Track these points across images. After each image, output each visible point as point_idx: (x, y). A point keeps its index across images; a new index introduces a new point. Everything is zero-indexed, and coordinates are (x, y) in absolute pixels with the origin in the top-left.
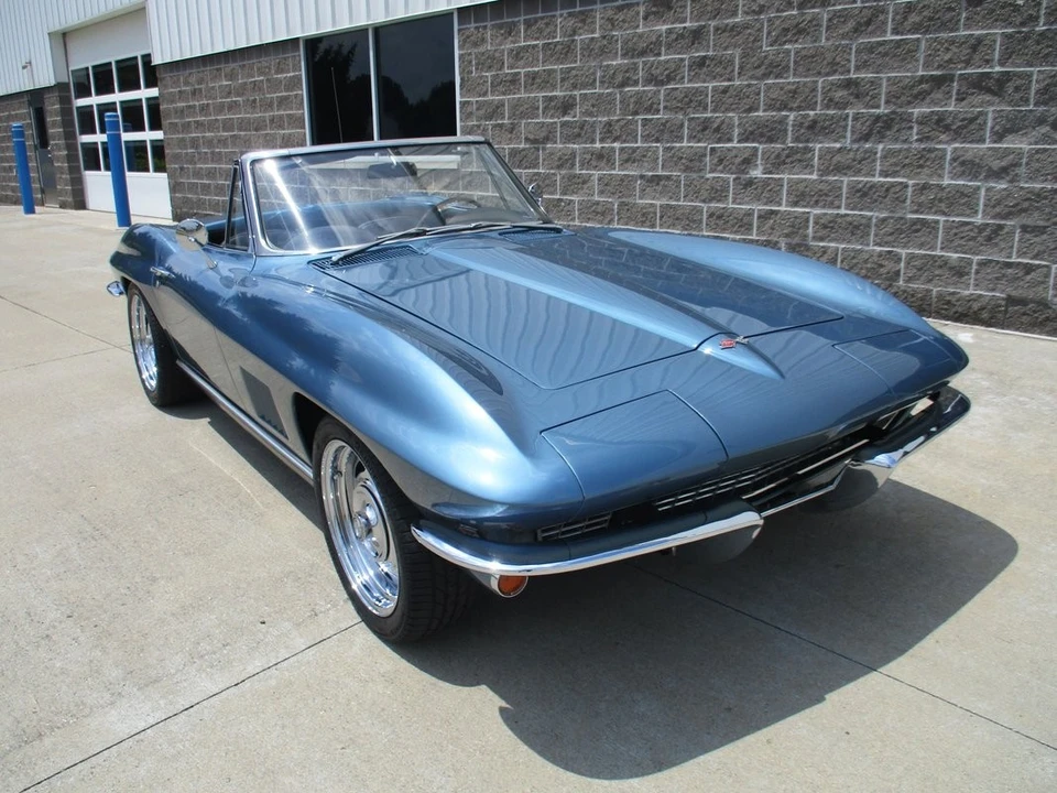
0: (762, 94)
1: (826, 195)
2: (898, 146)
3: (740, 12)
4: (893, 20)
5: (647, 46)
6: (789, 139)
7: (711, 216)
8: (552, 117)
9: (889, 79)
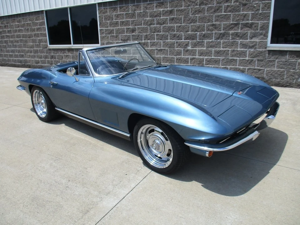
0: (190, 28)
1: (209, 53)
2: (226, 41)
3: (183, 6)
4: (224, 9)
5: (157, 15)
6: (198, 39)
7: (177, 59)
8: (129, 33)
9: (223, 24)
